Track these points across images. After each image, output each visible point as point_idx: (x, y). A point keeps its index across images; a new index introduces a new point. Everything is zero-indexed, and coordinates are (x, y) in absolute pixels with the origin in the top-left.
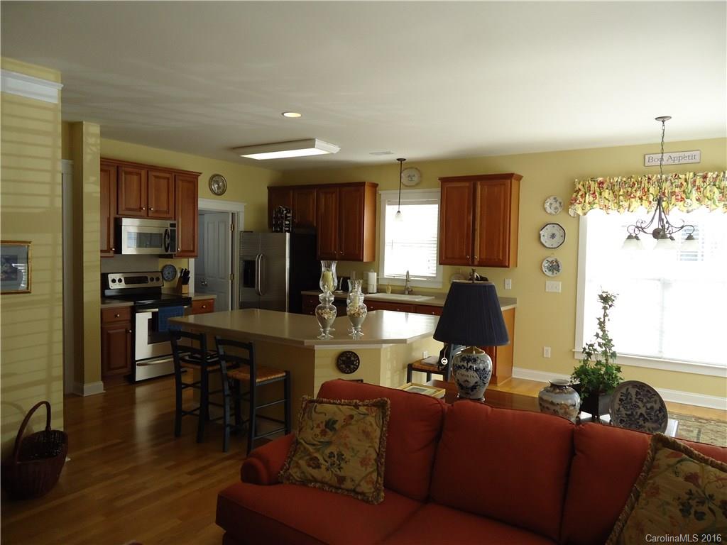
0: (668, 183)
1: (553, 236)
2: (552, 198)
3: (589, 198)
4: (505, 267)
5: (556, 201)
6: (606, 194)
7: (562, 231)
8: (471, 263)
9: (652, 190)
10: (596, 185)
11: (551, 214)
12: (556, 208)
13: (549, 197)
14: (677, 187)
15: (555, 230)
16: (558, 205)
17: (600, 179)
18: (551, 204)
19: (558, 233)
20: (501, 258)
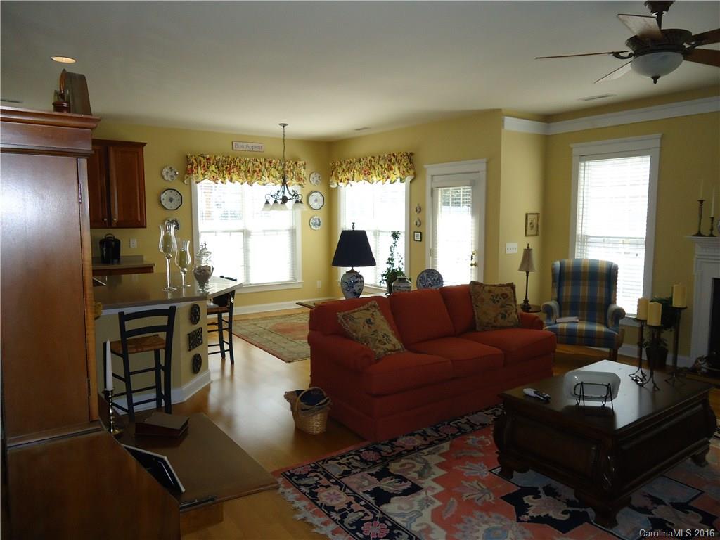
0: (251, 164)
1: (171, 200)
2: (168, 167)
3: (200, 171)
4: (143, 227)
5: (171, 171)
6: (213, 168)
7: (179, 197)
8: (109, 225)
9: (242, 168)
10: (205, 160)
11: (168, 181)
12: (172, 176)
13: (166, 166)
14: (256, 167)
15: (173, 195)
16: (173, 173)
17: (208, 156)
18: (167, 172)
19: (176, 198)
20: (139, 220)
